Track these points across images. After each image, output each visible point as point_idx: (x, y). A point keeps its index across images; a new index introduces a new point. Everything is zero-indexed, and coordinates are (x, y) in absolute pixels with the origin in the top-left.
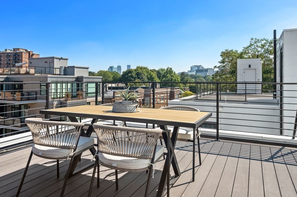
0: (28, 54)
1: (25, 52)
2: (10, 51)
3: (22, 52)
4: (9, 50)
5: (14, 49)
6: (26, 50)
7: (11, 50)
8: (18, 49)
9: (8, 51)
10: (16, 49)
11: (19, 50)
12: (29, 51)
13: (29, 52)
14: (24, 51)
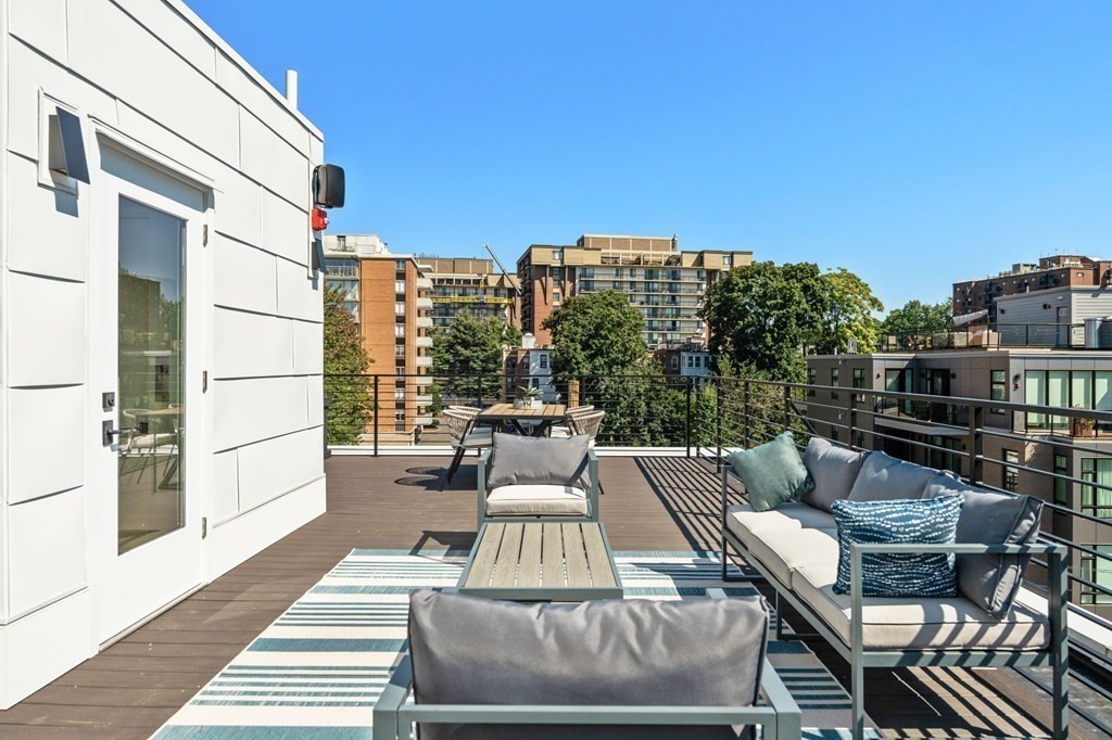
0: (1091, 272)
1: (1081, 266)
2: (1028, 270)
3: (1069, 269)
4: (1027, 265)
5: (1043, 261)
6: (1084, 260)
7: (1033, 266)
8: (1057, 260)
9: (1023, 271)
10: (1049, 259)
11: (1058, 263)
12: (1095, 260)
13: (1096, 267)
14: (1079, 263)
